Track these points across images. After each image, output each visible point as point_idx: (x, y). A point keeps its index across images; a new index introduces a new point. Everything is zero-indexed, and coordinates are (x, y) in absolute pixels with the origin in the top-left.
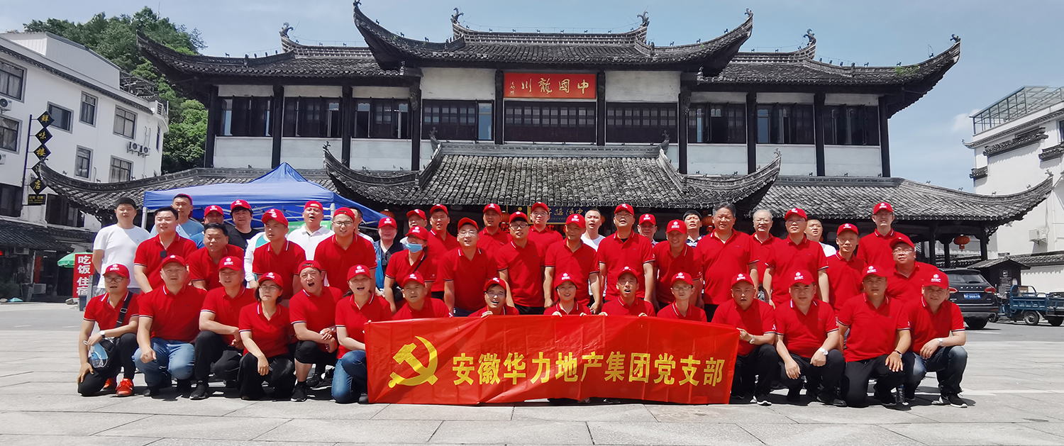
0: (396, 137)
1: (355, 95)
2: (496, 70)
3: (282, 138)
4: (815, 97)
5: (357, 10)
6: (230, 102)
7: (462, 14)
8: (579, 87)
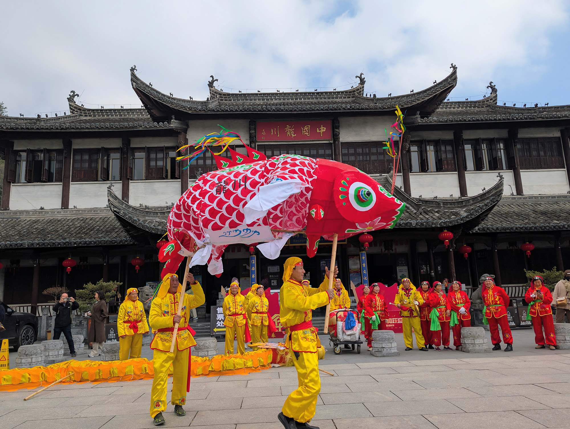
0: (166, 178)
1: (132, 145)
2: (250, 120)
3: (71, 183)
4: (509, 133)
5: (133, 75)
6: (24, 155)
7: (217, 80)
8: (318, 131)
